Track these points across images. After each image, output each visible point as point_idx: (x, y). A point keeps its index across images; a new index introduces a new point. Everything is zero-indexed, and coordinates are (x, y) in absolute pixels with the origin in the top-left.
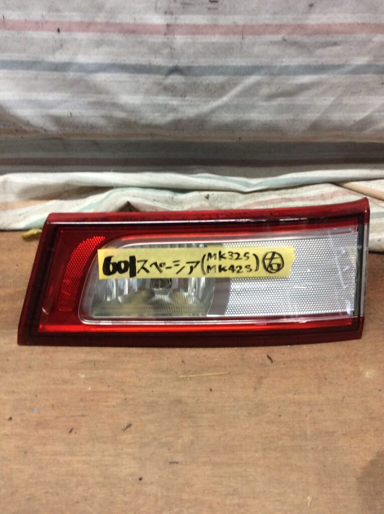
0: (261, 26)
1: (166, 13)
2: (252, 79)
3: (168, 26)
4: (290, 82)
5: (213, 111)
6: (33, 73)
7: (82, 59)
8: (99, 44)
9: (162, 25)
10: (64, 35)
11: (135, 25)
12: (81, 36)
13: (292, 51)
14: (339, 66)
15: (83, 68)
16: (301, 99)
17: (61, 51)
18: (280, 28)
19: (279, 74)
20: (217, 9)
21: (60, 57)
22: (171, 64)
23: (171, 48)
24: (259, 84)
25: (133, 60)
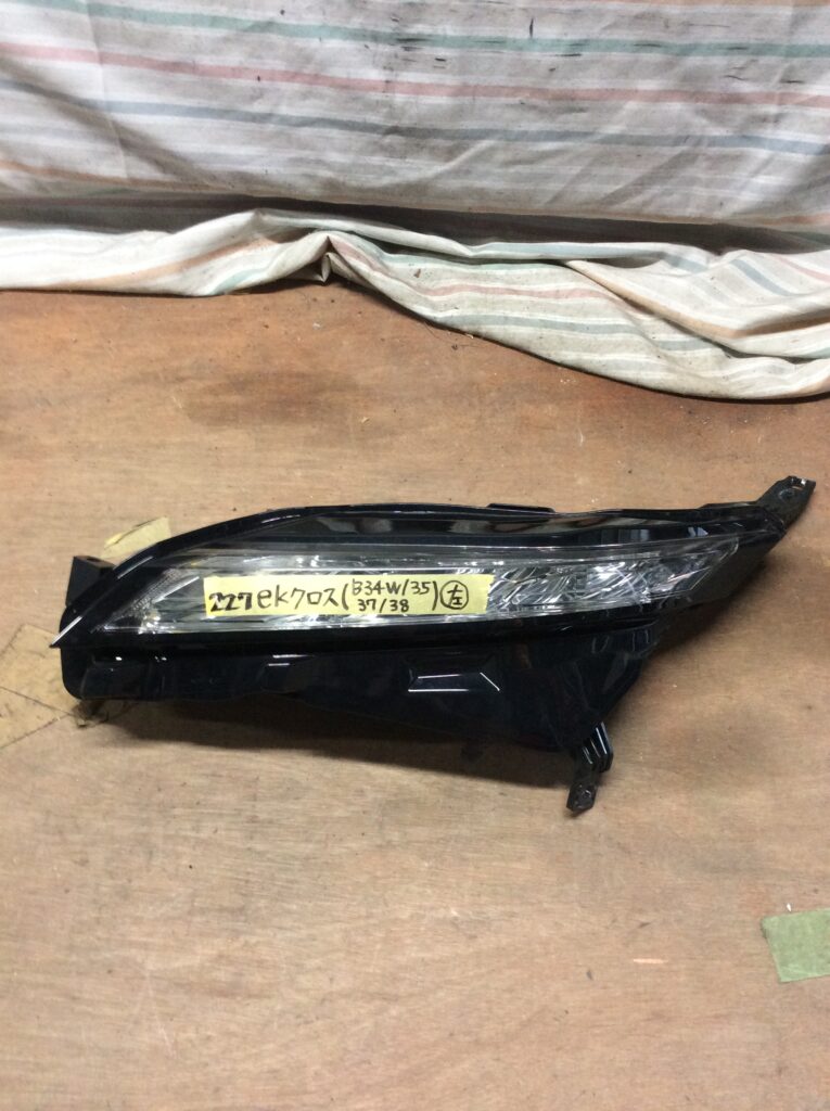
0: (494, 87)
1: (385, 68)
2: (485, 144)
3: (387, 82)
4: (530, 148)
5: (438, 177)
6: (225, 122)
7: (284, 110)
8: (305, 96)
9: (381, 81)
10: (265, 83)
11: (348, 79)
12: (285, 86)
13: (532, 115)
14: (586, 134)
15: (285, 120)
16: (542, 167)
17: (260, 100)
18: (517, 90)
19: (516, 140)
20: (443, 68)
21: (258, 107)
22: (391, 123)
23: (390, 106)
24: (492, 149)
25: (346, 116)
